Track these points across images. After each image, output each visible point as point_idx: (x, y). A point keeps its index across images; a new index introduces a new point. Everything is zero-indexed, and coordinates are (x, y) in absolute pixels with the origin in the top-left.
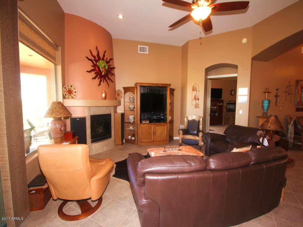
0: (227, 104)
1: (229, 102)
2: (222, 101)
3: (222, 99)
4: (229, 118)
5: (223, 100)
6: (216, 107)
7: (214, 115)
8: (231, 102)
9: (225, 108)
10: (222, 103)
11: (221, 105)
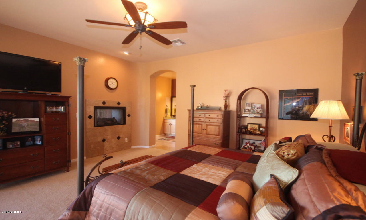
0: (96, 108)
1: (102, 105)
3: (64, 92)
4: (104, 140)
5: (67, 98)
6: (37, 120)
7: (30, 143)
8: (106, 105)
9: (90, 117)
10: (64, 106)
11: (62, 111)
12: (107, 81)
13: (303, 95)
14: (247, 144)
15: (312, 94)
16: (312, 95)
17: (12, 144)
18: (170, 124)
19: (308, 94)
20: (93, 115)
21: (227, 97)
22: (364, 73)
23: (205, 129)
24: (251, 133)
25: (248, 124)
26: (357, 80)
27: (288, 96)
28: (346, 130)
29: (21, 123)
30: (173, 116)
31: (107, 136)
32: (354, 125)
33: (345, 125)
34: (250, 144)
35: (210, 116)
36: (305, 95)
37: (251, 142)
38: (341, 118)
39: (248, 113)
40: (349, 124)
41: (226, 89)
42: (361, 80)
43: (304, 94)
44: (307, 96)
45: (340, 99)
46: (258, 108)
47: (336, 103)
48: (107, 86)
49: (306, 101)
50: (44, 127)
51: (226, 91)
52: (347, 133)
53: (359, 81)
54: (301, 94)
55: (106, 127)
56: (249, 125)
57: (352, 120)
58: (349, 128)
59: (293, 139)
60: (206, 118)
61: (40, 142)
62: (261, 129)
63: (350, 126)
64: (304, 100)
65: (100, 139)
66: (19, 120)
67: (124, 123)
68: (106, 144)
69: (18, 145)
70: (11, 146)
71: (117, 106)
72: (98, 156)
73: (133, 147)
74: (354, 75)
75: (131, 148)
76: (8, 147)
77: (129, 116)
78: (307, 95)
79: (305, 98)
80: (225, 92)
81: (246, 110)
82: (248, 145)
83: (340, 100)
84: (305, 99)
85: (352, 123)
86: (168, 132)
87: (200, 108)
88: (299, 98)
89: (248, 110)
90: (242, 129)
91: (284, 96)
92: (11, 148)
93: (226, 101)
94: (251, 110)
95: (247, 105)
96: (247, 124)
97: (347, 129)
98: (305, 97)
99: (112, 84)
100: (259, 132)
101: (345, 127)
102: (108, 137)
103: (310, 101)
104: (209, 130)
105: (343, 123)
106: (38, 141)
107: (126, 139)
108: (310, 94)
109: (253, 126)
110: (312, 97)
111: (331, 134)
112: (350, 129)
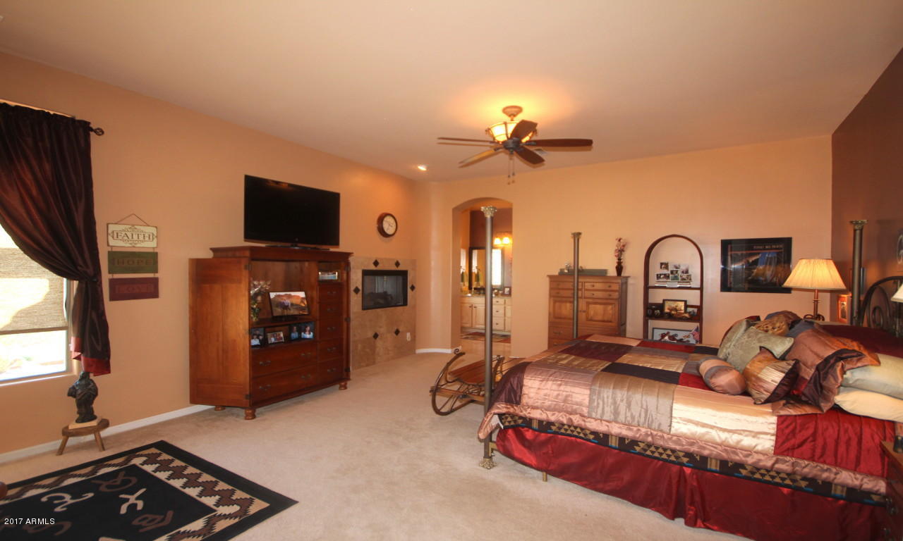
0: (366, 273)
1: (372, 267)
2: (342, 261)
3: (343, 247)
4: (376, 336)
5: (346, 256)
6: (302, 294)
7: (295, 335)
8: (380, 267)
9: (357, 290)
10: (339, 271)
11: (337, 278)
12: (381, 220)
13: (765, 249)
14: (663, 336)
15: (781, 246)
16: (781, 249)
17: (274, 337)
18: (471, 307)
19: (774, 247)
20: (360, 288)
21: (620, 252)
22: (865, 221)
23: (584, 312)
24: (670, 317)
25: (664, 300)
26: (855, 231)
27: (739, 251)
28: (840, 307)
29: (282, 301)
30: (475, 289)
31: (381, 327)
32: (852, 297)
33: (839, 298)
34: (670, 337)
35: (593, 286)
36: (768, 249)
37: (672, 333)
38: (832, 286)
39: (665, 280)
40: (845, 296)
41: (619, 238)
42: (861, 230)
43: (767, 247)
44: (772, 251)
45: (830, 257)
46: (683, 272)
47: (825, 264)
48: (382, 231)
49: (771, 258)
50: (316, 307)
51: (620, 240)
52: (843, 311)
53: (858, 232)
54: (761, 247)
55: (378, 310)
56: (666, 302)
57: (850, 291)
58: (845, 303)
59: (762, 319)
60: (587, 290)
61: (310, 334)
62: (690, 310)
63: (846, 299)
64: (768, 258)
65: (370, 334)
66: (279, 296)
67: (405, 303)
68: (379, 343)
69: (281, 338)
70: (273, 340)
71: (394, 268)
72: (367, 365)
73: (419, 351)
74: (852, 222)
75: (415, 353)
76: (269, 342)
77: (413, 288)
78: (771, 249)
79: (770, 253)
80: (617, 242)
81: (661, 275)
82: (666, 338)
83: (829, 259)
84: (770, 256)
85: (850, 295)
86: (466, 323)
87: (566, 271)
88: (759, 254)
89: (665, 275)
90: (653, 310)
91: (731, 251)
92: (274, 343)
93: (619, 259)
94: (671, 276)
95: (663, 266)
96: (661, 302)
97: (843, 304)
98: (768, 251)
99: (389, 226)
100: (687, 315)
101: (839, 302)
102: (382, 331)
103: (778, 258)
104: (592, 313)
105: (835, 294)
106: (307, 333)
107: (408, 335)
108: (778, 247)
109: (673, 305)
110: (781, 252)
111: (818, 313)
112: (848, 304)
